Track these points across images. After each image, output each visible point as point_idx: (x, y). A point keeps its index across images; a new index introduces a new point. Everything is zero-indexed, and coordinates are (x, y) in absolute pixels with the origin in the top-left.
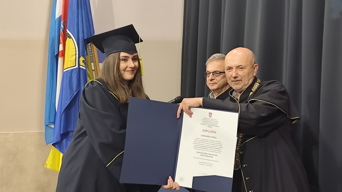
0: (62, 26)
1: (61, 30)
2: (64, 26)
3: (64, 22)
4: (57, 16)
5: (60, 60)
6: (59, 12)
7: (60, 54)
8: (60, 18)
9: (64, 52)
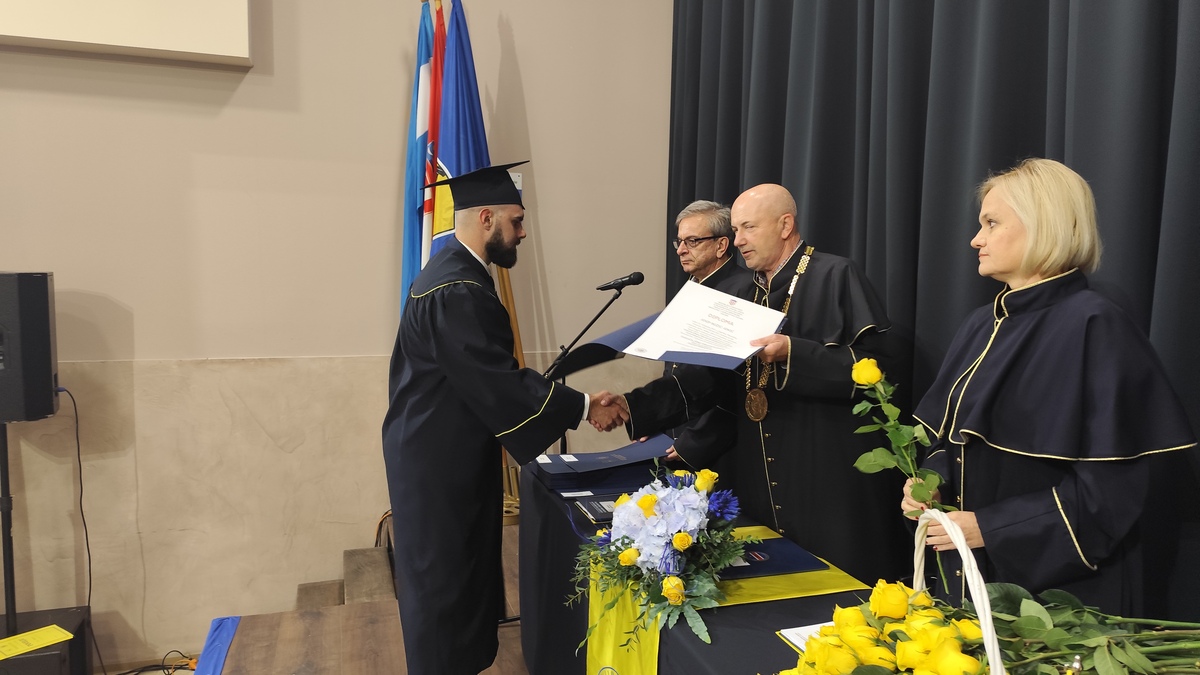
0: (429, 151)
1: (428, 160)
2: (433, 151)
3: (433, 144)
4: (420, 133)
5: (426, 217)
6: (422, 125)
7: (426, 207)
8: (425, 135)
9: (432, 201)
